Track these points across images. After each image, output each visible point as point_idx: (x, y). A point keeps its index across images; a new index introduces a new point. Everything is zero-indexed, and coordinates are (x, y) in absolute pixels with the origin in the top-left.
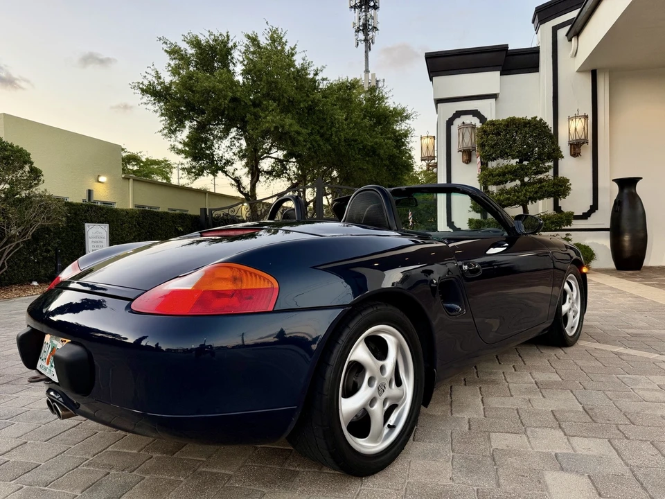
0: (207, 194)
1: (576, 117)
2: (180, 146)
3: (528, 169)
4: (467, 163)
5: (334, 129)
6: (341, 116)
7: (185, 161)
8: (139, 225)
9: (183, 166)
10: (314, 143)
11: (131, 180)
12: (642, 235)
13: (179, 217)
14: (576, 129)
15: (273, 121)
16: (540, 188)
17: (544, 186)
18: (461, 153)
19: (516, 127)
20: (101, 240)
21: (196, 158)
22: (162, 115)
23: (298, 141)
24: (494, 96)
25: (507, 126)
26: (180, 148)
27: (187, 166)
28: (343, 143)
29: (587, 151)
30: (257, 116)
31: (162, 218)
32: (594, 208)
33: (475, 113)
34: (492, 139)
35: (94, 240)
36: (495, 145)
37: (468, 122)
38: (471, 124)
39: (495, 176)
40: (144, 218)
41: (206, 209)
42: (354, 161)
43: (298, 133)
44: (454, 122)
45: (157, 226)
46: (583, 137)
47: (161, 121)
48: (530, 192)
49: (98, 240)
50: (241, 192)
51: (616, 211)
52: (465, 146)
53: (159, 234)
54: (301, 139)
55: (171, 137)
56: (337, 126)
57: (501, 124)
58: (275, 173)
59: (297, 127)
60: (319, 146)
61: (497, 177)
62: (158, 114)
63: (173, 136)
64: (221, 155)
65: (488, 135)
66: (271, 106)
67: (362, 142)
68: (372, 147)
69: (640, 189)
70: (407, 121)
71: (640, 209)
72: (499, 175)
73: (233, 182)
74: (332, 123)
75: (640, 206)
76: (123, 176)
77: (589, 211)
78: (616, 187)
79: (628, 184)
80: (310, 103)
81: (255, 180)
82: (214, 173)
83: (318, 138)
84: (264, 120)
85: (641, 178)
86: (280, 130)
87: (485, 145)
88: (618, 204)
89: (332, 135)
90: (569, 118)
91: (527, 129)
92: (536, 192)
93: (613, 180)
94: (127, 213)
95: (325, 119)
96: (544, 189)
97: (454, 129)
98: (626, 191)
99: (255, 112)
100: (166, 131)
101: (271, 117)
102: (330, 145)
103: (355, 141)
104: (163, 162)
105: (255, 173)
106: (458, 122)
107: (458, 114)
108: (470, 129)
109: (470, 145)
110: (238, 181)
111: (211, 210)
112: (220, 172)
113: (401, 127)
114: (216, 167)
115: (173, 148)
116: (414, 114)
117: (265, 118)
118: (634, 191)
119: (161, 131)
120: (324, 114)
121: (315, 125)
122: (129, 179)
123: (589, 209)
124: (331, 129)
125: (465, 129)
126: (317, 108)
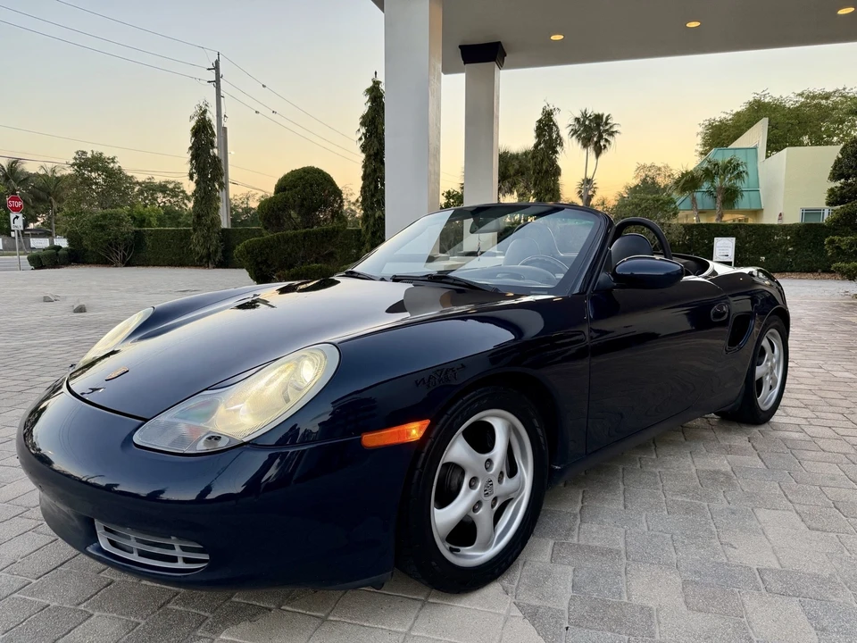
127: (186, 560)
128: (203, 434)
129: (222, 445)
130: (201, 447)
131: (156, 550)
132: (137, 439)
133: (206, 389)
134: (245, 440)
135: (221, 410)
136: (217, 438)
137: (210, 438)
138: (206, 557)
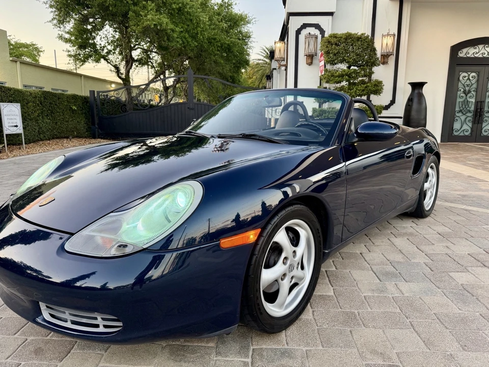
0: (83, 77)
1: (388, 35)
2: (67, 36)
3: (358, 73)
4: (310, 65)
5: (199, 29)
6: (204, 18)
7: (71, 49)
8: (41, 104)
9: (70, 53)
10: (184, 40)
11: (18, 63)
12: (423, 122)
13: (72, 97)
14: (387, 44)
15: (153, 20)
16: (366, 87)
17: (368, 86)
18: (306, 57)
19: (352, 40)
20: (15, 117)
21: (82, 46)
22: (51, 6)
23: (173, 37)
24: (331, 14)
25: (346, 39)
26: (66, 37)
27: (73, 53)
28: (206, 41)
29: (392, 60)
30: (138, 15)
31: (59, 98)
32: (393, 102)
33: (317, 26)
34: (335, 49)
35: (9, 117)
36: (337, 53)
37: (312, 33)
38: (314, 35)
39: (336, 77)
40: (45, 98)
41: (94, 91)
42: (214, 56)
43: (173, 31)
44: (302, 32)
45: (56, 105)
46: (391, 51)
47: (52, 12)
48: (359, 90)
49: (12, 117)
50: (120, 78)
51: (409, 105)
52: (310, 51)
53: (58, 112)
54: (175, 35)
55: (60, 27)
56: (202, 26)
57: (342, 37)
58: (143, 62)
59: (171, 26)
60: (188, 42)
61: (338, 78)
62: (48, 6)
63: (62, 26)
64: (103, 45)
65: (332, 44)
66: (150, 6)
67: (220, 41)
68: (229, 45)
69: (425, 89)
70: (249, 25)
71: (424, 105)
72: (339, 76)
73: (113, 69)
74: (198, 24)
75: (424, 102)
76: (11, 59)
77: (389, 104)
78: (409, 88)
79: (417, 86)
80: (180, 5)
81: (129, 67)
82: (98, 61)
83: (187, 36)
84: (145, 18)
85: (427, 83)
86: (159, 27)
87: (329, 53)
88: (410, 100)
89: (197, 33)
90: (383, 36)
91: (359, 43)
92: (363, 90)
93: (409, 83)
94: (31, 94)
95: (191, 20)
96: (368, 89)
97: (302, 37)
98: (416, 91)
99: (135, 10)
100: (55, 22)
101: (151, 16)
102: (197, 41)
103: (215, 39)
104: (31, 46)
105: (130, 61)
106: (304, 32)
107: (305, 26)
108: (314, 39)
109: (313, 51)
110: (117, 68)
111: (98, 92)
112: (102, 60)
113: (245, 29)
114: (98, 55)
115: (61, 37)
116: (254, 20)
117: (146, 16)
118: (421, 91)
119: (50, 21)
120: (190, 15)
121: (184, 24)
122: (16, 62)
123: (389, 102)
124: (196, 28)
125: (310, 38)
126: (186, 10)
127: (105, 326)
128: (114, 243)
129: (128, 250)
130: (113, 252)
131: (84, 321)
132: (67, 247)
133: (112, 212)
134: (145, 247)
135: (125, 227)
136: (125, 246)
137: (120, 246)
138: (120, 324)
